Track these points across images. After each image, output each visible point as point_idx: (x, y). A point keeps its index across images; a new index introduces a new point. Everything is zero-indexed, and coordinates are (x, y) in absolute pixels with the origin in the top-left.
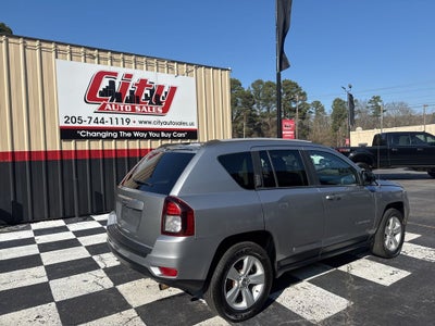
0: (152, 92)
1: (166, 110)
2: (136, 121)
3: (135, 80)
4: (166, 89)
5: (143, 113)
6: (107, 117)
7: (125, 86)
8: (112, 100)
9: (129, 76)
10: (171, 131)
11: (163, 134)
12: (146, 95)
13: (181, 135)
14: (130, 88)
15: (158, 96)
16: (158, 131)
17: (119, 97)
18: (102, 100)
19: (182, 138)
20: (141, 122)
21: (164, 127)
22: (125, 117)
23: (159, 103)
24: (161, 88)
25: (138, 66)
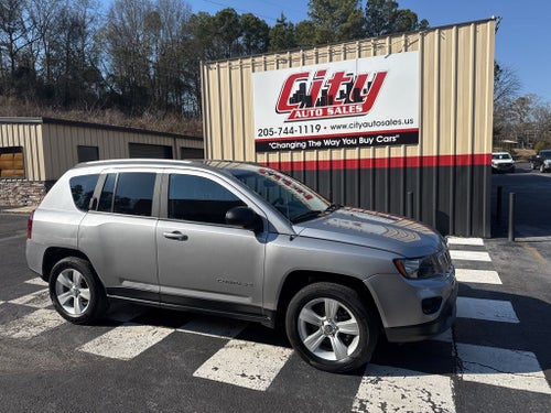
0: (349, 86)
1: (367, 107)
2: (327, 127)
3: (329, 76)
4: (369, 79)
5: (337, 116)
6: (296, 125)
7: (317, 86)
8: (302, 107)
9: (322, 73)
10: (373, 135)
11: (362, 140)
12: (342, 92)
13: (388, 139)
14: (323, 88)
15: (357, 91)
16: (356, 136)
17: (309, 101)
18: (291, 108)
19: (391, 144)
20: (333, 128)
21: (363, 130)
22: (315, 123)
23: (358, 99)
24: (363, 78)
25: (334, 57)
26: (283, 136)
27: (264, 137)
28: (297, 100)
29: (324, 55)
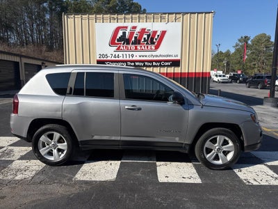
0: (148, 36)
1: (157, 47)
2: (137, 56)
3: (138, 30)
4: (158, 33)
5: (142, 50)
6: (120, 54)
7: (132, 34)
8: (124, 44)
9: (134, 28)
10: (160, 61)
11: (154, 64)
12: (145, 38)
13: (167, 64)
14: (135, 35)
15: (152, 39)
16: (151, 61)
17: (128, 42)
18: (118, 44)
19: (168, 66)
20: (140, 56)
21: (155, 58)
22: (131, 53)
23: (152, 43)
24: (155, 32)
25: (141, 20)
26: (113, 59)
27: (102, 59)
28: (120, 40)
29: (136, 19)
